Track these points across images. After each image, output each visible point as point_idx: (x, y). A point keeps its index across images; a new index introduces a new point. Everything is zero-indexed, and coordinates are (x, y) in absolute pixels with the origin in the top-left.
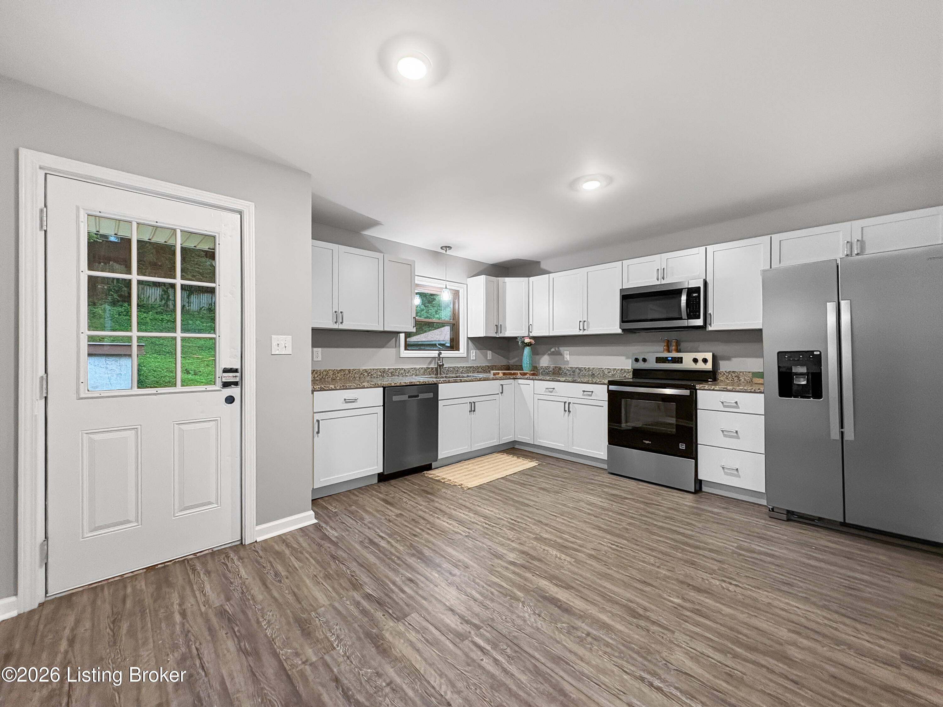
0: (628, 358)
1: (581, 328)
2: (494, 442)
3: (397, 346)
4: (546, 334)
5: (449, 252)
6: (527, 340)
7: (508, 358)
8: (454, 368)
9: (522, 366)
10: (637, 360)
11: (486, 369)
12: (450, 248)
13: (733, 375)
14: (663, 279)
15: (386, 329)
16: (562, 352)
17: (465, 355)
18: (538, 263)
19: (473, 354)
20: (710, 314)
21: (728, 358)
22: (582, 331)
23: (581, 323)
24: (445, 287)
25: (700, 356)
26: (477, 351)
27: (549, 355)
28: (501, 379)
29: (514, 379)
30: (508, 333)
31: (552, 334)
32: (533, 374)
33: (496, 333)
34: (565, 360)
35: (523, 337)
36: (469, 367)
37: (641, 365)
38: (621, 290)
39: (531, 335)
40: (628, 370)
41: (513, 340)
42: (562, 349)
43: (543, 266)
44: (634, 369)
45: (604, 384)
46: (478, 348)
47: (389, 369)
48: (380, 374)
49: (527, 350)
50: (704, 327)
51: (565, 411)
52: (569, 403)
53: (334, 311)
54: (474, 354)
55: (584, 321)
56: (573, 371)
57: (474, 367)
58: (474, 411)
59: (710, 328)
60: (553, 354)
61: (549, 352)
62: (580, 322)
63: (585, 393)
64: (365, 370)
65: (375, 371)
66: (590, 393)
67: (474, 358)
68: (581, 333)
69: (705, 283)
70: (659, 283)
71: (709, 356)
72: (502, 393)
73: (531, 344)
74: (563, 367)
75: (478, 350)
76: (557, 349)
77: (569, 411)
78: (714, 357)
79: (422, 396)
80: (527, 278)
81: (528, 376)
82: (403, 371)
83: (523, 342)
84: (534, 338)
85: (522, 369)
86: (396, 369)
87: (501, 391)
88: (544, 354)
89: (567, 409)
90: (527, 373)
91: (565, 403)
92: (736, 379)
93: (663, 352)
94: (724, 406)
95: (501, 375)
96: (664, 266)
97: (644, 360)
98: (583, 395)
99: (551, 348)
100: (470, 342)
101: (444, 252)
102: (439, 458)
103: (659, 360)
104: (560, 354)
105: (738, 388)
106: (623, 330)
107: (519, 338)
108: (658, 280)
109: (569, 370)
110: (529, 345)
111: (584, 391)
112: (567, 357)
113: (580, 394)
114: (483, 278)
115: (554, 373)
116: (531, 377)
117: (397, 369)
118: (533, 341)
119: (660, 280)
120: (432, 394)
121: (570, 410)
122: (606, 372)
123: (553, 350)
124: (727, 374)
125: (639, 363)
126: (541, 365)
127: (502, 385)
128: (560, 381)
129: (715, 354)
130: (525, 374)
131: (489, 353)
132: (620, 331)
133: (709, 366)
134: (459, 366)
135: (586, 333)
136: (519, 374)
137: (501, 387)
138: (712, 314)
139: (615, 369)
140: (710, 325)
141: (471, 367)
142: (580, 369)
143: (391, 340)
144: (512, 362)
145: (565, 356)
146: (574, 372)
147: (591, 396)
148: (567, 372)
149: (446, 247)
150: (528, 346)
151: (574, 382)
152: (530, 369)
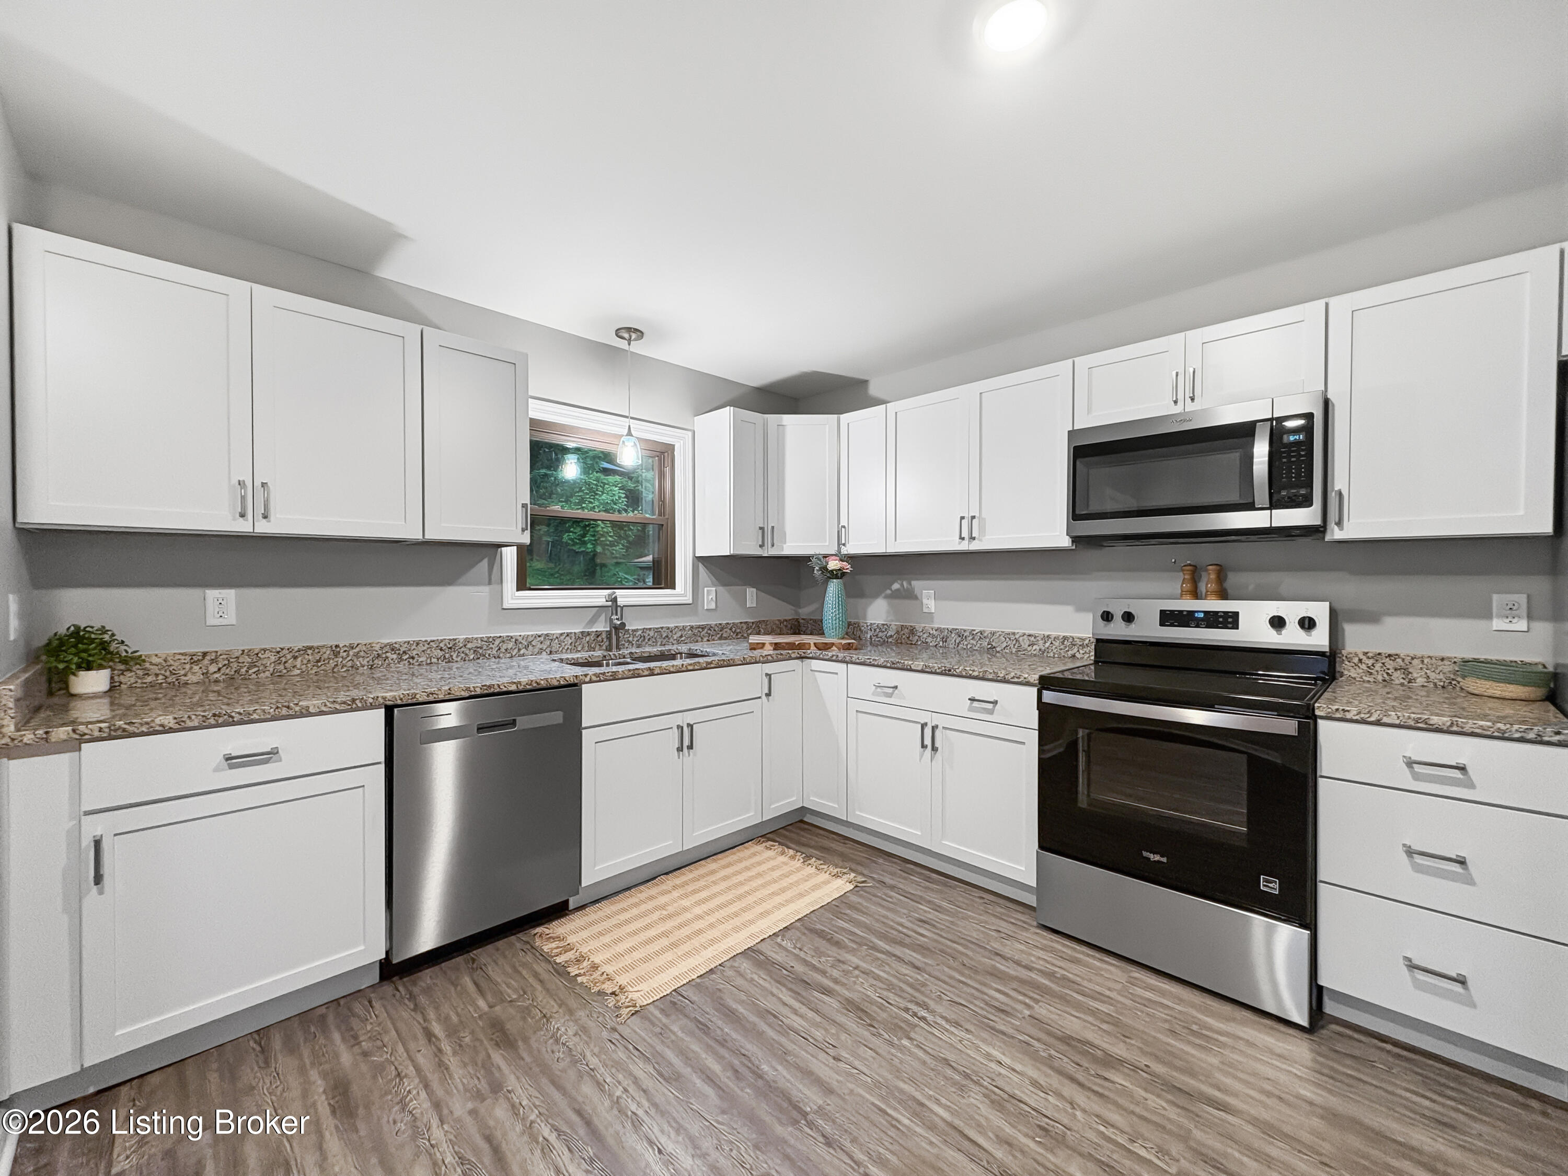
0: (1080, 609)
1: (965, 534)
2: (748, 818)
3: (494, 578)
4: (879, 549)
5: (637, 347)
6: (833, 565)
7: (797, 604)
8: (658, 631)
9: (821, 621)
10: (1107, 617)
11: (738, 632)
12: (640, 334)
13: (1390, 664)
14: (1192, 399)
15: (431, 535)
16: (917, 591)
17: (688, 599)
18: (864, 383)
19: (709, 595)
20: (1340, 494)
21: (1370, 617)
22: (966, 542)
23: (965, 523)
24: (625, 431)
25: (1292, 611)
26: (721, 589)
27: (886, 597)
28: (766, 660)
29: (801, 658)
30: (791, 547)
31: (892, 549)
32: (848, 647)
33: (761, 546)
34: (925, 610)
35: (825, 556)
36: (699, 627)
37: (1118, 630)
38: (1072, 434)
39: (844, 551)
40: (1083, 640)
41: (800, 563)
42: (917, 584)
43: (874, 390)
44: (1098, 641)
45: (1028, 684)
46: (722, 581)
47: (468, 641)
48: (441, 653)
49: (833, 587)
50: (1316, 532)
51: (924, 746)
52: (934, 728)
53: (235, 481)
54: (713, 596)
55: (973, 517)
56: (944, 636)
57: (710, 627)
58: (691, 747)
59: (1336, 534)
60: (896, 595)
61: (888, 592)
62: (962, 518)
63: (976, 704)
64: (390, 645)
65: (421, 648)
66: (990, 706)
67: (713, 606)
68: (964, 546)
69: (1327, 403)
70: (1178, 409)
71: (1320, 611)
72: (768, 695)
73: (843, 574)
74: (919, 627)
75: (724, 584)
76: (905, 584)
77: (934, 749)
78: (1334, 615)
79: (524, 722)
80: (836, 416)
81: (834, 651)
82: (511, 645)
83: (824, 569)
84: (851, 558)
85: (822, 633)
86: (490, 641)
87: (766, 691)
88: (875, 596)
89: (928, 741)
90: (833, 644)
91: (923, 726)
92: (1398, 677)
93: (1181, 597)
94: (1417, 777)
95: (768, 650)
96: (1194, 363)
97: (1128, 617)
98: (971, 709)
99: (893, 583)
100: (701, 565)
101: (623, 344)
102: (584, 884)
103: (1169, 618)
104: (911, 595)
105: (1469, 726)
106: (1076, 540)
107: (814, 560)
108: (1176, 402)
109: (933, 636)
110: (838, 574)
111: (972, 700)
112: (930, 603)
113: (963, 707)
114: (727, 412)
115: (898, 643)
116: (841, 655)
117: (494, 639)
118: (847, 567)
119: (1180, 403)
120: (560, 713)
121: (937, 744)
122: (1025, 643)
123: (896, 586)
124: (1370, 662)
125: (1112, 625)
126: (869, 622)
127: (769, 676)
128: (911, 670)
129: (1337, 606)
130: (827, 647)
131: (751, 592)
132: (1065, 542)
133: (1319, 639)
134: (672, 625)
135: (975, 546)
136: (813, 647)
137: (766, 680)
138: (1345, 493)
139: (1048, 636)
140: (1339, 523)
141: (703, 628)
142: (960, 634)
143: (473, 566)
144: (805, 612)
145: (925, 601)
146: (945, 640)
147: (991, 712)
148: (929, 640)
149: (629, 330)
150: (837, 577)
151: (947, 673)
152: (841, 632)
